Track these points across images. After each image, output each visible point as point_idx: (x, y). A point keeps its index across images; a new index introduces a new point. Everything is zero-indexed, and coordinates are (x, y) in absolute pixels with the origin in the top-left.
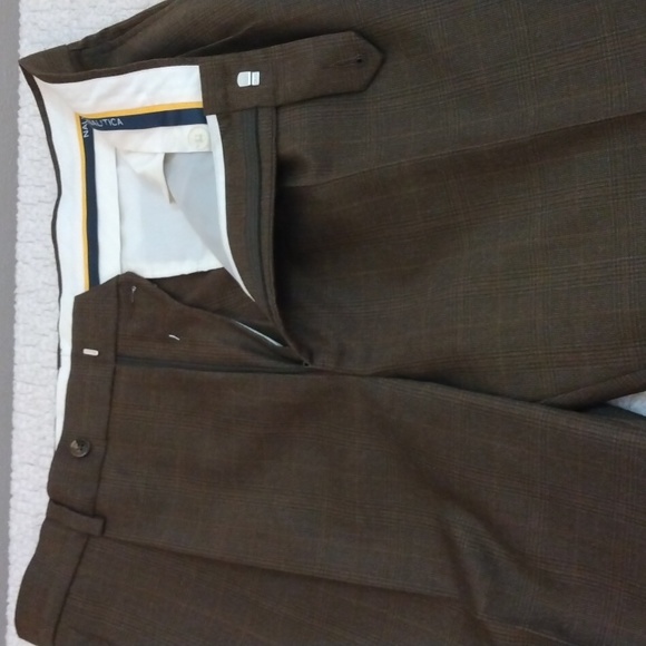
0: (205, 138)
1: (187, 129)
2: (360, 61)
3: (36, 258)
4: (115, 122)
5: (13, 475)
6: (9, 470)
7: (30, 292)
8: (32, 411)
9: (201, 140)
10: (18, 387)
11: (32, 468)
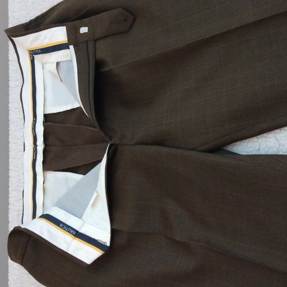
0: (69, 54)
1: (63, 51)
2: (125, 20)
3: (16, 109)
4: (38, 51)
5: (10, 196)
6: (8, 194)
7: (14, 122)
8: (16, 169)
9: (68, 55)
10: (11, 160)
11: (16, 192)
